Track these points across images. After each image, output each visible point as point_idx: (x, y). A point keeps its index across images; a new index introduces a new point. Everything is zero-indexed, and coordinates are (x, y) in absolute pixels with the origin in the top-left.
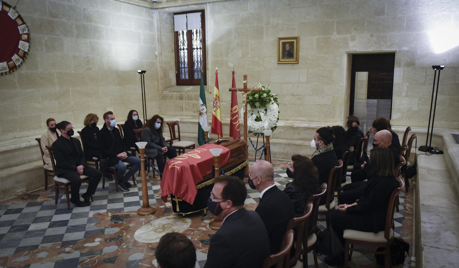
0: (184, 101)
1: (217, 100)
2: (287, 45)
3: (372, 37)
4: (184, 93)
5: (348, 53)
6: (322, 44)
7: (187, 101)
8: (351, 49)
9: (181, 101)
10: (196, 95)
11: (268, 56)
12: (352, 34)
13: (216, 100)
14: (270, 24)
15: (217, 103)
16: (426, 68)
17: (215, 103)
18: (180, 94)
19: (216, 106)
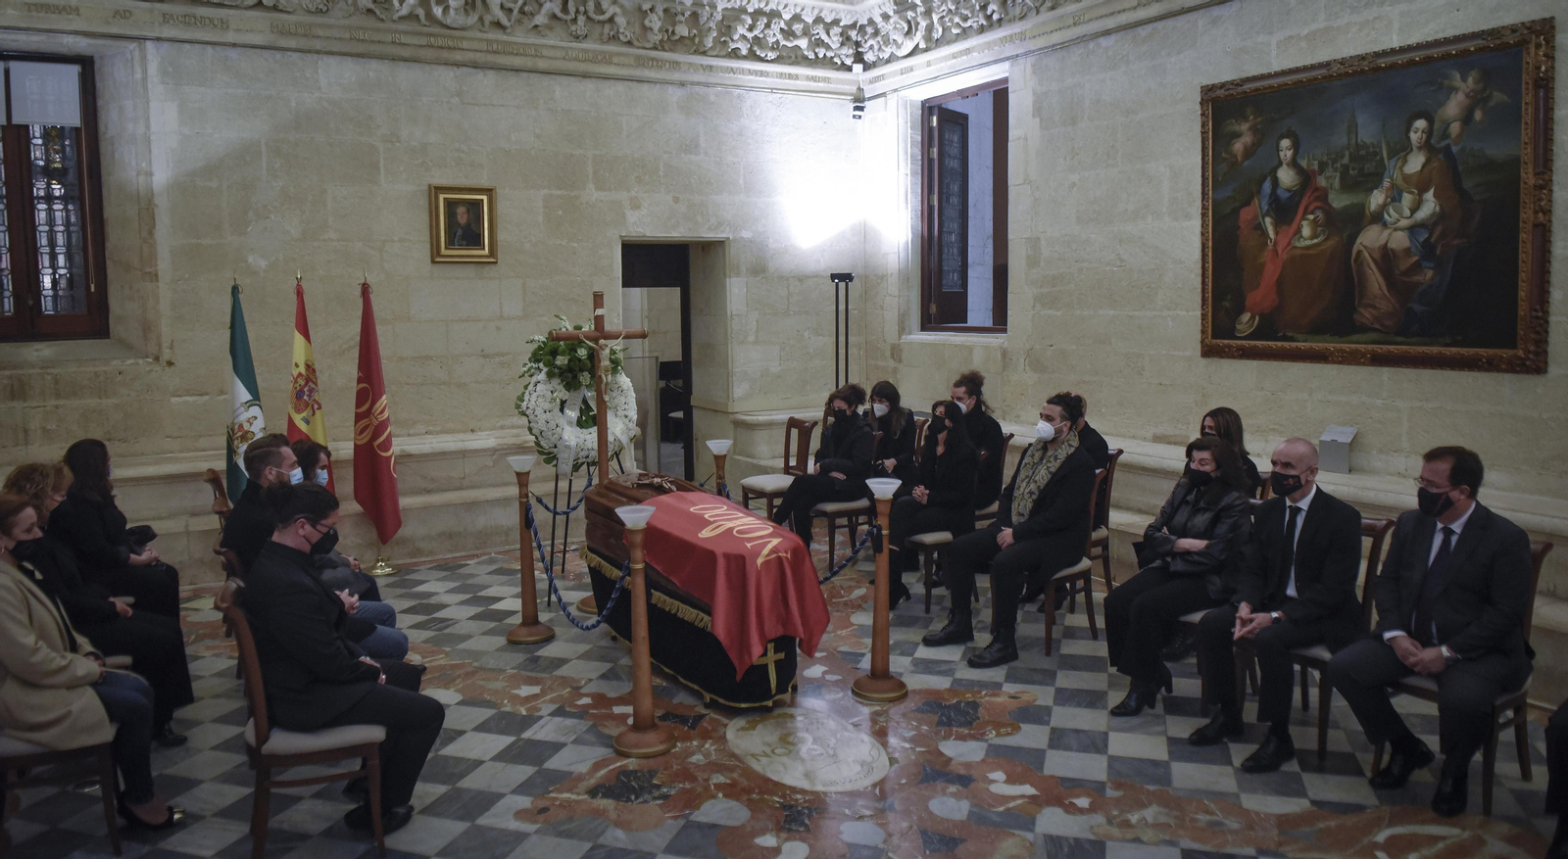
0: (35, 404)
1: (310, 384)
2: (461, 210)
3: (676, 203)
4: (31, 371)
5: (625, 239)
6: (560, 212)
7: (53, 402)
8: (632, 230)
9: (17, 405)
10: (97, 375)
11: (396, 239)
12: (633, 193)
13: (308, 380)
14: (399, 142)
15: (311, 391)
16: (787, 279)
17: (307, 393)
18: (10, 377)
19: (308, 404)
